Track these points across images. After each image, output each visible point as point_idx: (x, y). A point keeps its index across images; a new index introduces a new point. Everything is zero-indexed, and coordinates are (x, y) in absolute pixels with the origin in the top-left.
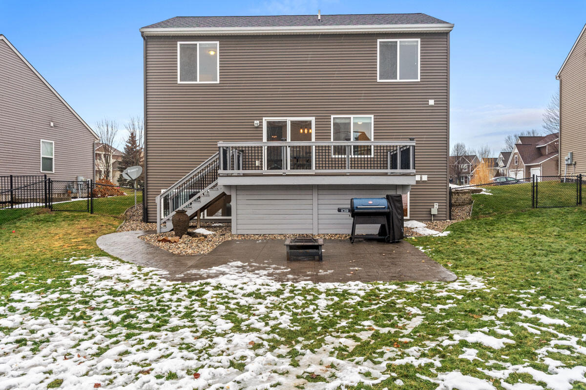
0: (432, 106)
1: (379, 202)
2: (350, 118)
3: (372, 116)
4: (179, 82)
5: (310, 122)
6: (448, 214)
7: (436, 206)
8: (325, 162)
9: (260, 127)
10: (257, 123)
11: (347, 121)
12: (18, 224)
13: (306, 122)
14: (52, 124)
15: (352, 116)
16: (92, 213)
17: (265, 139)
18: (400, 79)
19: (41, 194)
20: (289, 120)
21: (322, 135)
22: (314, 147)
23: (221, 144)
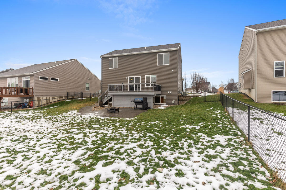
0: (173, 72)
1: (140, 99)
2: (150, 76)
3: (156, 75)
4: (109, 68)
5: (140, 77)
6: (178, 103)
7: (174, 100)
8: (144, 88)
9: (127, 79)
10: (127, 78)
11: (150, 77)
12: (73, 103)
13: (139, 77)
14: (89, 79)
15: (151, 75)
16: (91, 101)
17: (129, 83)
18: (164, 64)
19: (81, 96)
20: (135, 77)
21: (143, 81)
22: (141, 85)
23: (109, 85)
